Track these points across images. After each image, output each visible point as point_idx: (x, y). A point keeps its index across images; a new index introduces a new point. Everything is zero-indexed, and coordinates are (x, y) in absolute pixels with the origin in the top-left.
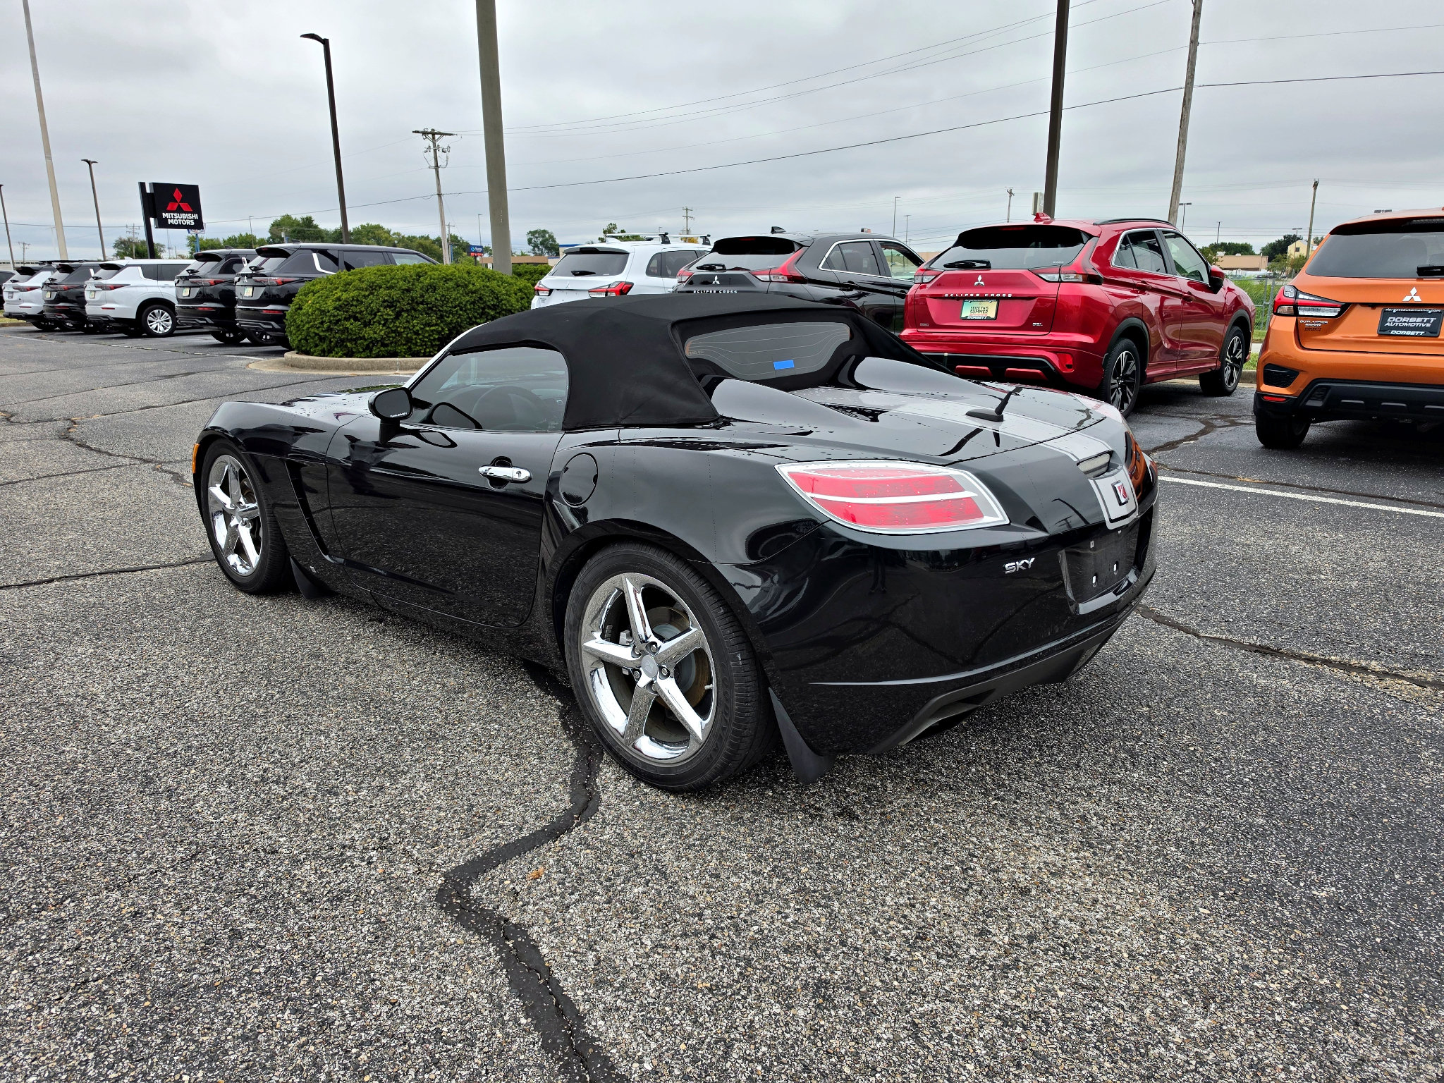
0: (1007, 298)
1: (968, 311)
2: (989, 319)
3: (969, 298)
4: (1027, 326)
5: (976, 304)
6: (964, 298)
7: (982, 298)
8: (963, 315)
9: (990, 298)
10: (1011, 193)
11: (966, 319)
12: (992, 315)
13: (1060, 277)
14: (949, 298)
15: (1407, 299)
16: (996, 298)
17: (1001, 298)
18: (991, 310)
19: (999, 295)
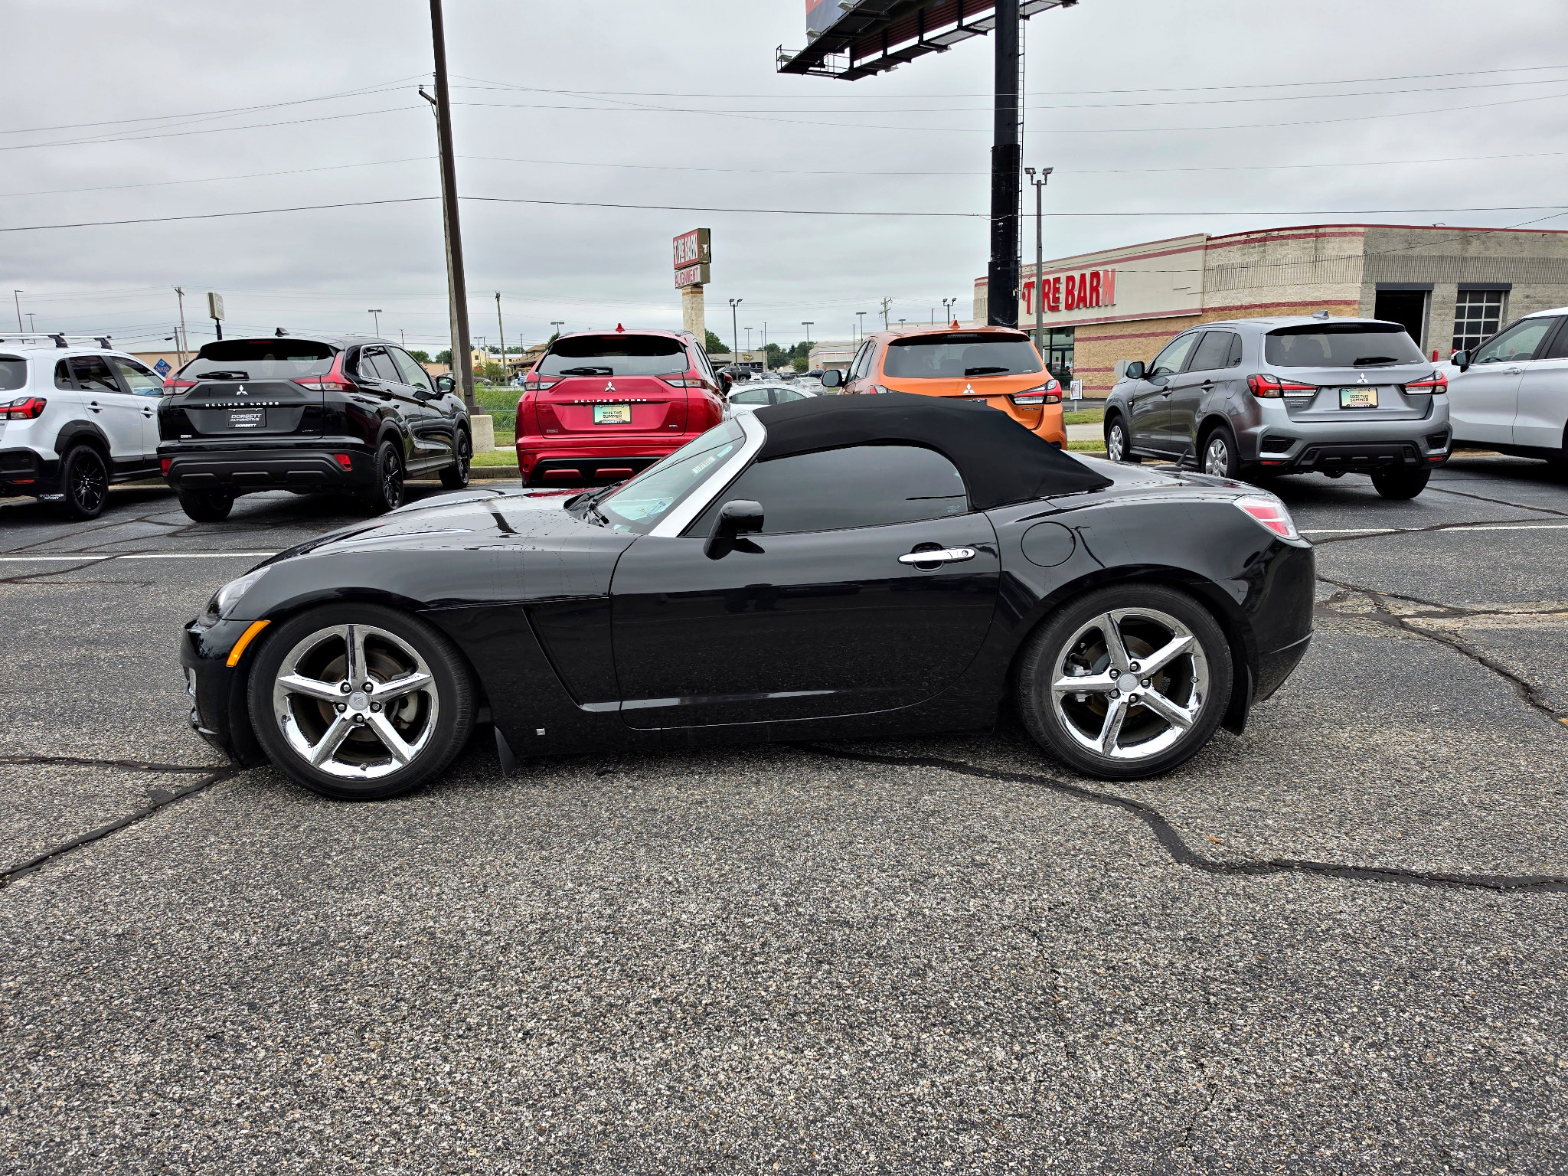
1: (599, 414)
2: (624, 423)
3: (602, 403)
4: (664, 428)
5: (608, 409)
6: (596, 403)
7: (616, 403)
8: (597, 420)
9: (623, 403)
10: (179, 292)
11: (600, 424)
12: (628, 420)
14: (584, 404)
15: (966, 392)
16: (630, 403)
17: (636, 402)
18: (625, 414)
19: (633, 400)
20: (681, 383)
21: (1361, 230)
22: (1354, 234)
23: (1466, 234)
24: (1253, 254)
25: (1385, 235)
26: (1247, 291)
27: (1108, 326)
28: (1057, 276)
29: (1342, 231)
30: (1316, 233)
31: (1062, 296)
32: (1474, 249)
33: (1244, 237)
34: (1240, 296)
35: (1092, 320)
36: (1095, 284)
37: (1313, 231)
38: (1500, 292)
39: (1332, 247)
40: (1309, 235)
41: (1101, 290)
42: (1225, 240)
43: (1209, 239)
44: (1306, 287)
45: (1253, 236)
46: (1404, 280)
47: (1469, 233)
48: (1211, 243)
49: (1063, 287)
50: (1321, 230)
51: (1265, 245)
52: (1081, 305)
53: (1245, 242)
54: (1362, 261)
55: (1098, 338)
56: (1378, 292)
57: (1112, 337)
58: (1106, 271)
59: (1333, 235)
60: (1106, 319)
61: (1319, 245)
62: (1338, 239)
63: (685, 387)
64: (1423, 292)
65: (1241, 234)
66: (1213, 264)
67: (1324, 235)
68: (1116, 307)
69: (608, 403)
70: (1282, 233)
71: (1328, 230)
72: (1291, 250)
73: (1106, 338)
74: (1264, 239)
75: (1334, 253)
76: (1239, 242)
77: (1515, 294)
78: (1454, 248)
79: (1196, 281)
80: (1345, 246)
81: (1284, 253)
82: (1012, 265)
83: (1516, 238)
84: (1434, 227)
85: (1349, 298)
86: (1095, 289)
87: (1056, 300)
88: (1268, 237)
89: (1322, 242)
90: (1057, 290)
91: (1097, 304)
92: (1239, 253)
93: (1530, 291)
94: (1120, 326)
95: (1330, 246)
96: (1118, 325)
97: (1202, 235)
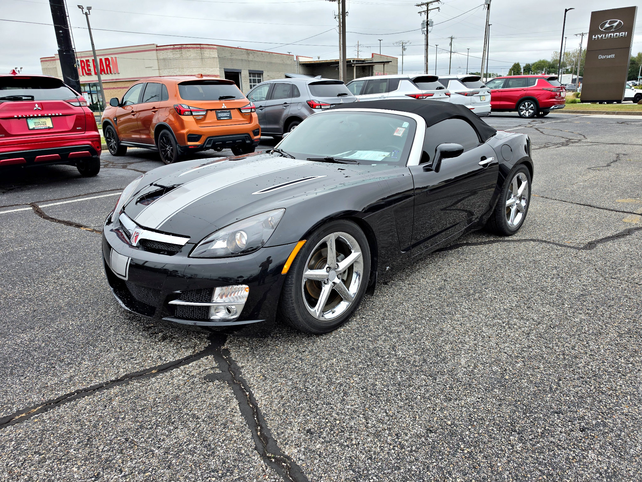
0: (59, 116)
1: (32, 124)
2: (49, 128)
3: (33, 117)
4: (74, 130)
5: (37, 120)
6: (27, 118)
7: (43, 116)
8: (31, 127)
9: (48, 116)
11: (33, 129)
12: (51, 126)
13: (80, 104)
14: (18, 118)
15: (223, 107)
16: (50, 117)
17: (55, 116)
18: (49, 123)
19: (53, 114)
20: (78, 104)
21: (215, 47)
22: (214, 48)
23: (248, 52)
24: (177, 54)
25: (223, 50)
26: (178, 70)
27: (118, 83)
28: (87, 59)
29: (210, 47)
30: (200, 47)
31: (92, 68)
32: (251, 57)
33: (172, 47)
34: (175, 71)
35: (109, 80)
36: (108, 64)
37: (199, 46)
38: (260, 74)
39: (207, 53)
40: (198, 48)
41: (111, 66)
42: (164, 47)
43: (157, 46)
44: (200, 69)
45: (176, 46)
46: (232, 68)
47: (249, 51)
48: (158, 49)
49: (91, 64)
50: (202, 46)
51: (181, 51)
52: (103, 73)
53: (173, 49)
54: (218, 60)
55: (114, 88)
56: (225, 72)
57: (120, 88)
58: (112, 58)
59: (206, 48)
60: (116, 79)
61: (202, 52)
62: (208, 50)
63: (80, 106)
64: (238, 73)
65: (171, 45)
66: (161, 57)
67: (203, 48)
68: (120, 74)
69: (38, 117)
70: (187, 46)
71: (204, 46)
72: (192, 53)
73: (118, 88)
74: (181, 48)
75: (208, 56)
76: (170, 49)
77: (265, 74)
78: (245, 57)
79: (155, 64)
80: (211, 53)
81: (190, 54)
82: (71, 52)
83: (262, 54)
84: (238, 48)
85: (216, 74)
86: (108, 66)
87: (89, 70)
88: (182, 47)
89: (203, 51)
90: (88, 66)
91: (111, 73)
92: (171, 53)
93: (268, 74)
94: (124, 83)
95: (206, 52)
96: (122, 83)
97: (154, 44)
